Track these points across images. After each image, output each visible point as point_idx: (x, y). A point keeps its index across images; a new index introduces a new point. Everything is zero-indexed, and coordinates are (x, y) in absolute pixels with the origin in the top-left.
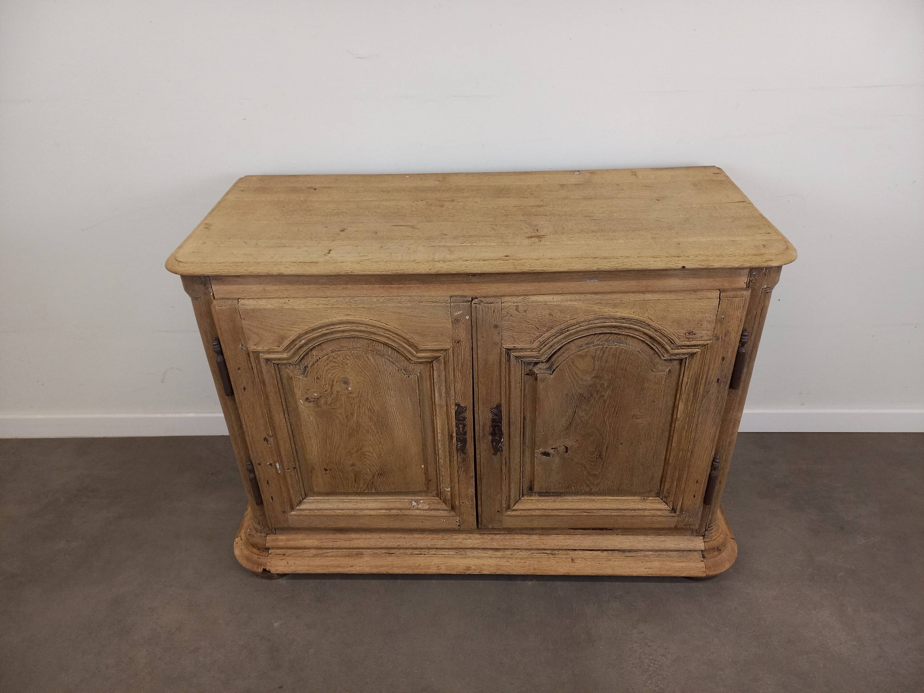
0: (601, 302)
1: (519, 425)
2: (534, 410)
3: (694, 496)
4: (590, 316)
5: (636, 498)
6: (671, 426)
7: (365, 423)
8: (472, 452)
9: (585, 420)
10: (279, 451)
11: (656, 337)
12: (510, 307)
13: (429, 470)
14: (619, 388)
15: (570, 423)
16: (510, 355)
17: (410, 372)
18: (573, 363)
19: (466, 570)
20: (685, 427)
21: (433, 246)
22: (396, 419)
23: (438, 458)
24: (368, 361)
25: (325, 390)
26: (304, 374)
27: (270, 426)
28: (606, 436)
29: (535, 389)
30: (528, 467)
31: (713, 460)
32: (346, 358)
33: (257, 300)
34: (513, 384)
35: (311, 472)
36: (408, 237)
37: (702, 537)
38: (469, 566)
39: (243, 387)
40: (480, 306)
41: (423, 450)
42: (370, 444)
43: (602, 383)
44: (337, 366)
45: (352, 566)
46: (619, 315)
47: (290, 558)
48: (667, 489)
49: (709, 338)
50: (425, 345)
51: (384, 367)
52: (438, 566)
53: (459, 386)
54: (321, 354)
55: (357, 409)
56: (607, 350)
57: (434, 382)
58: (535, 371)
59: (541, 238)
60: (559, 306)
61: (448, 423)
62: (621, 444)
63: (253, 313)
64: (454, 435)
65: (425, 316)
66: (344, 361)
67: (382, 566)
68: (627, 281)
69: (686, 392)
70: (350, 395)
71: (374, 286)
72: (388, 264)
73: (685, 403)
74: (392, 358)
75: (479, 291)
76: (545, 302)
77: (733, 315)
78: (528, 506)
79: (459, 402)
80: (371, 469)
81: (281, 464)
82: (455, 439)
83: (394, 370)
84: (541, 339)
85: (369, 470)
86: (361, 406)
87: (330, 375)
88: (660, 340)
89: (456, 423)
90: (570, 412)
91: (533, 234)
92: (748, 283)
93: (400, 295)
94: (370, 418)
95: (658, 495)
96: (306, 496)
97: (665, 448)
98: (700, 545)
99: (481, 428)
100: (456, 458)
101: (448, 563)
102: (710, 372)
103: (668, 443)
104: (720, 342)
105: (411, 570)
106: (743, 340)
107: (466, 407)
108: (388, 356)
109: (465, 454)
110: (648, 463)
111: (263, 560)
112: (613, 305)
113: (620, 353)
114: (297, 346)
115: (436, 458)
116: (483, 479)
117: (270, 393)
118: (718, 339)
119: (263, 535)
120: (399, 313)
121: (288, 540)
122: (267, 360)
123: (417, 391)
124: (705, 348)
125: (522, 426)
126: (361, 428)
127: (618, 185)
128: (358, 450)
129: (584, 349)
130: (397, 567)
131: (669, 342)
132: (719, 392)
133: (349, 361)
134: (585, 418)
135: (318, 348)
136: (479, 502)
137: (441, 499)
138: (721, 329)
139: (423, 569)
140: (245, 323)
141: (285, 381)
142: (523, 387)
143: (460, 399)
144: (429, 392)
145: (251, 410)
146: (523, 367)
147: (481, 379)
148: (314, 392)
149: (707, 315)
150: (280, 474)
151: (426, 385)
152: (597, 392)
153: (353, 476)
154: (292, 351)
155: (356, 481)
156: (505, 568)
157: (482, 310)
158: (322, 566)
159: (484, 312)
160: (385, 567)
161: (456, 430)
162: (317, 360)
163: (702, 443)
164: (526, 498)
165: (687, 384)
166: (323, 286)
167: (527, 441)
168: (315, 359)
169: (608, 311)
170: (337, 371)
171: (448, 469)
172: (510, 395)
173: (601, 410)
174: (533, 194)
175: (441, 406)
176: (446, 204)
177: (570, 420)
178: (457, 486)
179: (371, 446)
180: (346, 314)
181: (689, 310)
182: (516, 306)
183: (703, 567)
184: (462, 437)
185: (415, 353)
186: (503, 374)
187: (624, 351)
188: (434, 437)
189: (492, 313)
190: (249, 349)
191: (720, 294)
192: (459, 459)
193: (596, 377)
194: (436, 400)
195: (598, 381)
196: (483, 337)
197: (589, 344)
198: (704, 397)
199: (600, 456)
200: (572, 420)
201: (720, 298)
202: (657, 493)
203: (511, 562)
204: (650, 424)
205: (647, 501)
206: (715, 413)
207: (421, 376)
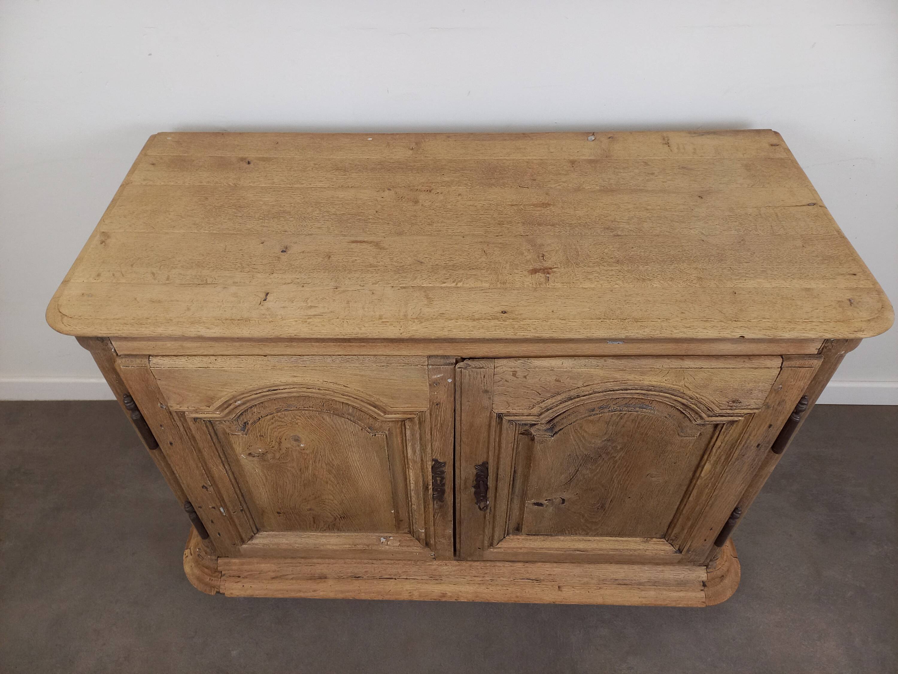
0: (625, 369)
1: (507, 480)
2: (528, 466)
3: (705, 540)
4: (609, 383)
5: (638, 539)
6: (691, 482)
7: (323, 476)
8: (451, 501)
9: (589, 477)
10: (222, 497)
11: (690, 406)
12: (505, 372)
13: (400, 513)
14: (635, 450)
15: (571, 480)
16: (502, 418)
17: (376, 430)
18: (581, 427)
19: (441, 597)
20: (708, 485)
21: (404, 288)
22: (360, 472)
23: (410, 503)
24: (324, 421)
25: (271, 446)
26: (244, 431)
27: (208, 477)
28: (612, 491)
29: (530, 449)
30: (516, 512)
31: (734, 511)
32: (295, 418)
33: (175, 358)
34: (503, 445)
35: (262, 514)
36: (371, 266)
37: (706, 567)
38: (445, 592)
39: (169, 443)
40: (467, 372)
41: (393, 498)
42: (330, 493)
43: (614, 446)
44: (285, 425)
45: (315, 591)
46: (646, 383)
47: (246, 580)
48: (675, 534)
49: (757, 406)
50: (395, 406)
51: (343, 426)
52: (410, 593)
53: (437, 444)
54: (263, 412)
55: (313, 464)
56: (626, 416)
57: (406, 439)
58: (533, 432)
59: (548, 273)
60: (569, 372)
61: (423, 475)
62: (629, 498)
63: (171, 374)
64: (430, 487)
65: (395, 378)
66: (293, 420)
67: (348, 591)
68: (661, 344)
69: (717, 455)
70: (303, 452)
71: (327, 344)
72: (345, 325)
73: (713, 465)
74: (354, 417)
75: (465, 351)
76: (552, 368)
77: (794, 384)
78: (512, 545)
79: (437, 458)
80: (332, 513)
81: (225, 507)
82: (430, 491)
83: (357, 428)
84: (543, 405)
85: (329, 514)
86: (317, 461)
87: (275, 433)
88: (695, 409)
89: (432, 476)
90: (572, 470)
91: (537, 266)
92: (821, 349)
93: (362, 354)
94: (330, 472)
95: (663, 537)
96: (258, 530)
97: (680, 500)
98: (702, 575)
99: (462, 482)
100: (431, 506)
101: (421, 589)
102: (751, 438)
103: (684, 497)
104: (770, 411)
105: (380, 596)
106: (800, 409)
107: (445, 463)
108: (349, 414)
109: (442, 501)
110: (658, 514)
111: (215, 582)
112: (640, 373)
113: (642, 420)
114: (232, 407)
115: (409, 503)
116: (463, 523)
117: (204, 448)
118: (768, 407)
119: (214, 558)
120: (362, 376)
121: (243, 564)
122: (195, 419)
123: (386, 448)
124: (751, 416)
125: (512, 479)
126: (318, 480)
127: (646, 164)
128: (316, 498)
129: (597, 414)
130: (365, 593)
131: (705, 409)
132: (757, 455)
133: (299, 421)
134: (590, 476)
135: (260, 406)
136: (458, 540)
137: (414, 537)
138: (775, 398)
139: (393, 595)
140: (161, 383)
141: (221, 435)
142: (515, 446)
143: (438, 455)
144: (400, 446)
145: (182, 463)
146: (517, 428)
147: (464, 439)
148: (258, 448)
149: (760, 384)
150: (225, 516)
151: (397, 441)
152: (607, 454)
153: (312, 519)
154: (227, 411)
155: (314, 522)
156: (484, 595)
157: (469, 375)
158: (280, 590)
159: (472, 377)
160: (351, 592)
161: (432, 483)
162: (259, 419)
163: (725, 498)
164: (512, 537)
165: (719, 447)
166: (260, 343)
167: (517, 491)
168: (255, 417)
169: (633, 378)
170: (284, 430)
171: (422, 514)
172: (499, 455)
173: (609, 470)
174: (535, 180)
175: (415, 462)
176: (422, 197)
177: (570, 477)
178: (433, 528)
179: (331, 495)
180: (292, 376)
181: (738, 379)
182: (513, 371)
183: (703, 598)
184: (439, 488)
185: (382, 414)
186: (492, 437)
187: (647, 417)
188: (406, 485)
189: (481, 377)
190: (171, 409)
191: (782, 363)
192: (436, 506)
193: (608, 440)
194: (409, 455)
195: (609, 444)
196: (469, 401)
197: (603, 408)
198: (738, 460)
199: (602, 507)
200: (573, 477)
201: (781, 367)
202: (663, 535)
203: (491, 589)
204: (666, 482)
205: (650, 542)
206: (747, 474)
207: (391, 433)
